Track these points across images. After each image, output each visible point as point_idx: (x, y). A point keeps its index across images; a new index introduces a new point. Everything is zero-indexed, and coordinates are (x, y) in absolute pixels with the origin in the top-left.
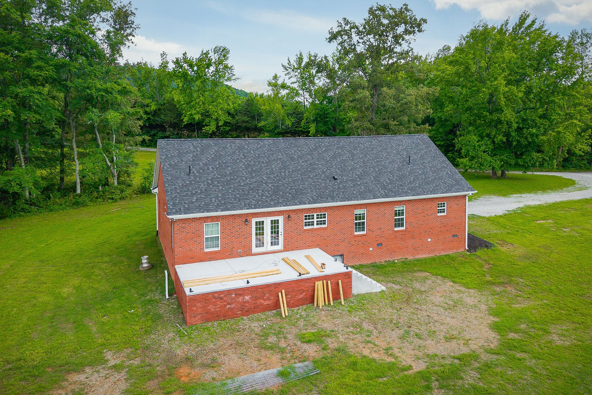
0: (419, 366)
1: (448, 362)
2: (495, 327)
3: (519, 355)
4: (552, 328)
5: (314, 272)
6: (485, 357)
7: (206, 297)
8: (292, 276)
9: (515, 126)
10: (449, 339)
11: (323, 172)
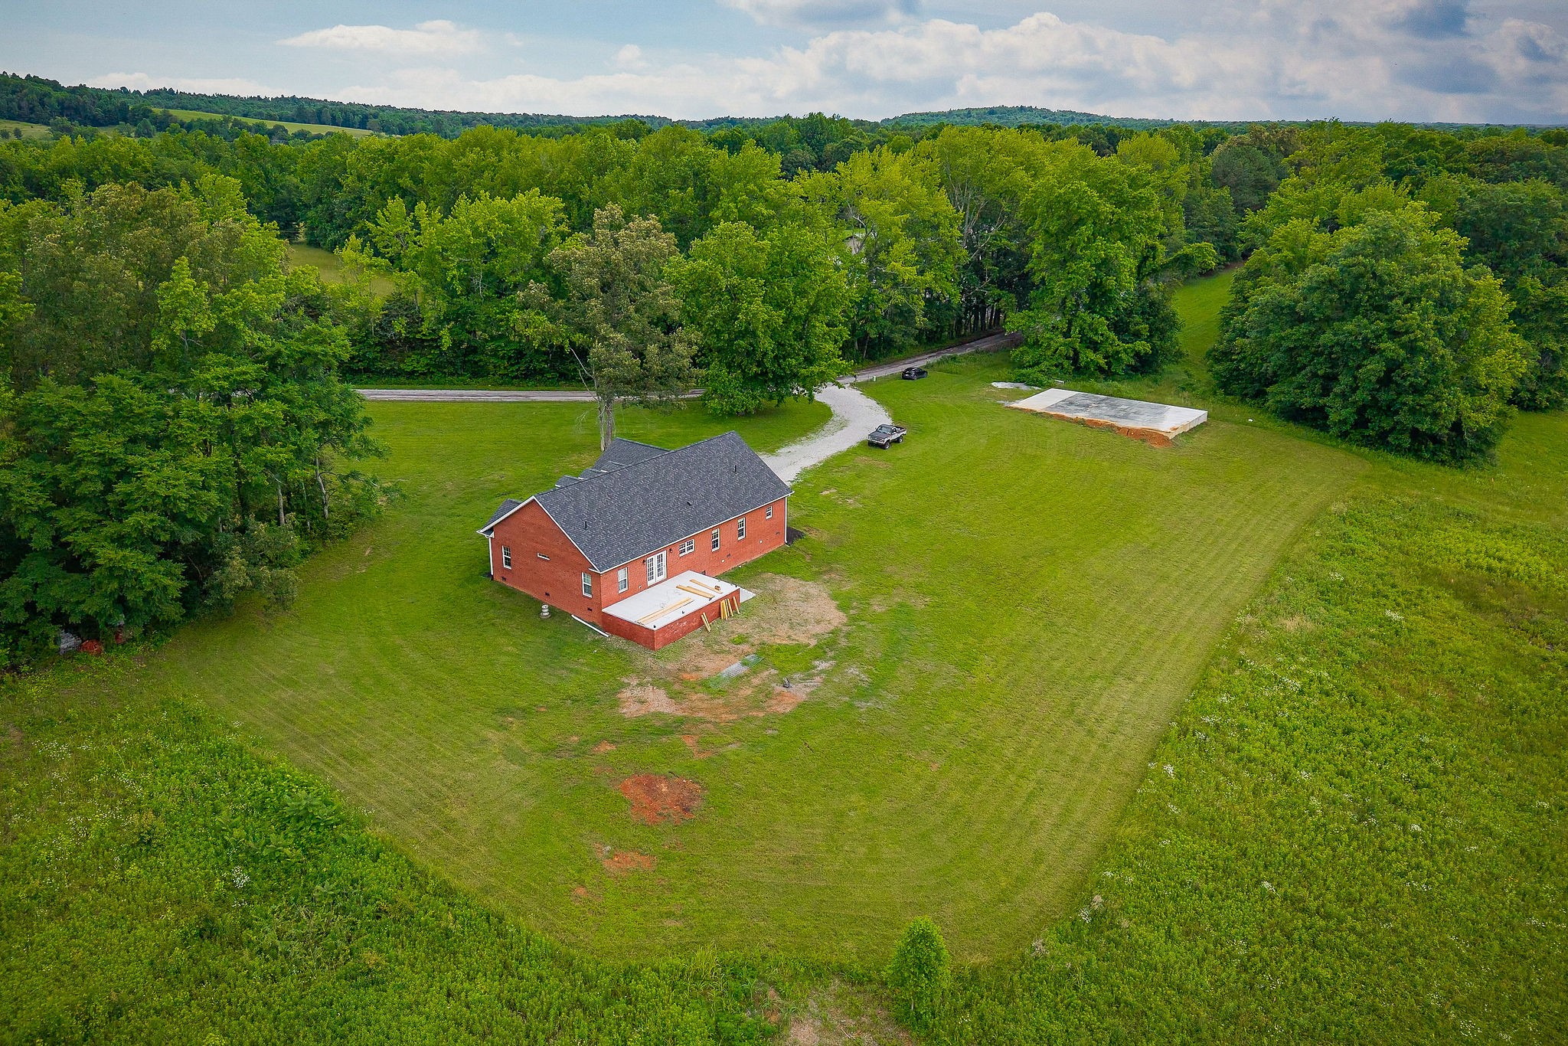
0: (813, 642)
1: (826, 636)
2: (840, 608)
3: (862, 623)
4: (872, 601)
5: (717, 596)
6: (844, 629)
7: (663, 629)
8: (706, 602)
9: (771, 355)
10: (818, 622)
11: (677, 499)
